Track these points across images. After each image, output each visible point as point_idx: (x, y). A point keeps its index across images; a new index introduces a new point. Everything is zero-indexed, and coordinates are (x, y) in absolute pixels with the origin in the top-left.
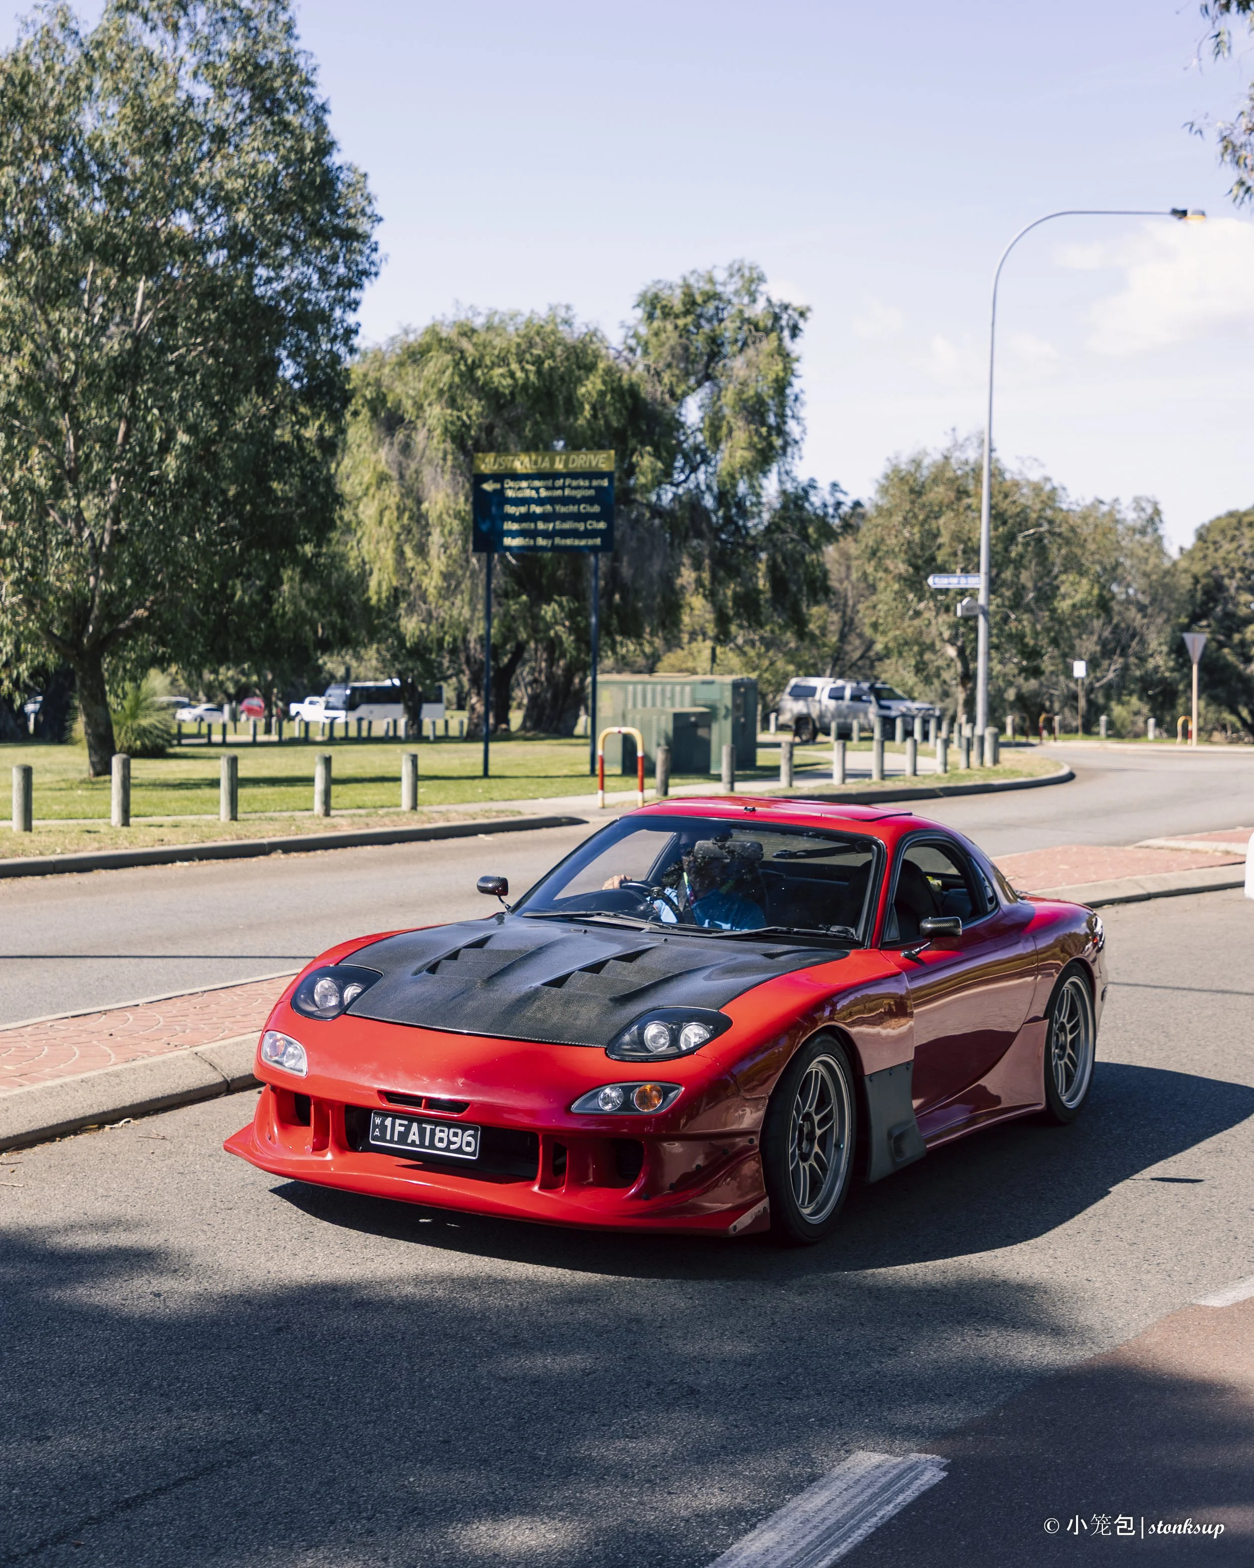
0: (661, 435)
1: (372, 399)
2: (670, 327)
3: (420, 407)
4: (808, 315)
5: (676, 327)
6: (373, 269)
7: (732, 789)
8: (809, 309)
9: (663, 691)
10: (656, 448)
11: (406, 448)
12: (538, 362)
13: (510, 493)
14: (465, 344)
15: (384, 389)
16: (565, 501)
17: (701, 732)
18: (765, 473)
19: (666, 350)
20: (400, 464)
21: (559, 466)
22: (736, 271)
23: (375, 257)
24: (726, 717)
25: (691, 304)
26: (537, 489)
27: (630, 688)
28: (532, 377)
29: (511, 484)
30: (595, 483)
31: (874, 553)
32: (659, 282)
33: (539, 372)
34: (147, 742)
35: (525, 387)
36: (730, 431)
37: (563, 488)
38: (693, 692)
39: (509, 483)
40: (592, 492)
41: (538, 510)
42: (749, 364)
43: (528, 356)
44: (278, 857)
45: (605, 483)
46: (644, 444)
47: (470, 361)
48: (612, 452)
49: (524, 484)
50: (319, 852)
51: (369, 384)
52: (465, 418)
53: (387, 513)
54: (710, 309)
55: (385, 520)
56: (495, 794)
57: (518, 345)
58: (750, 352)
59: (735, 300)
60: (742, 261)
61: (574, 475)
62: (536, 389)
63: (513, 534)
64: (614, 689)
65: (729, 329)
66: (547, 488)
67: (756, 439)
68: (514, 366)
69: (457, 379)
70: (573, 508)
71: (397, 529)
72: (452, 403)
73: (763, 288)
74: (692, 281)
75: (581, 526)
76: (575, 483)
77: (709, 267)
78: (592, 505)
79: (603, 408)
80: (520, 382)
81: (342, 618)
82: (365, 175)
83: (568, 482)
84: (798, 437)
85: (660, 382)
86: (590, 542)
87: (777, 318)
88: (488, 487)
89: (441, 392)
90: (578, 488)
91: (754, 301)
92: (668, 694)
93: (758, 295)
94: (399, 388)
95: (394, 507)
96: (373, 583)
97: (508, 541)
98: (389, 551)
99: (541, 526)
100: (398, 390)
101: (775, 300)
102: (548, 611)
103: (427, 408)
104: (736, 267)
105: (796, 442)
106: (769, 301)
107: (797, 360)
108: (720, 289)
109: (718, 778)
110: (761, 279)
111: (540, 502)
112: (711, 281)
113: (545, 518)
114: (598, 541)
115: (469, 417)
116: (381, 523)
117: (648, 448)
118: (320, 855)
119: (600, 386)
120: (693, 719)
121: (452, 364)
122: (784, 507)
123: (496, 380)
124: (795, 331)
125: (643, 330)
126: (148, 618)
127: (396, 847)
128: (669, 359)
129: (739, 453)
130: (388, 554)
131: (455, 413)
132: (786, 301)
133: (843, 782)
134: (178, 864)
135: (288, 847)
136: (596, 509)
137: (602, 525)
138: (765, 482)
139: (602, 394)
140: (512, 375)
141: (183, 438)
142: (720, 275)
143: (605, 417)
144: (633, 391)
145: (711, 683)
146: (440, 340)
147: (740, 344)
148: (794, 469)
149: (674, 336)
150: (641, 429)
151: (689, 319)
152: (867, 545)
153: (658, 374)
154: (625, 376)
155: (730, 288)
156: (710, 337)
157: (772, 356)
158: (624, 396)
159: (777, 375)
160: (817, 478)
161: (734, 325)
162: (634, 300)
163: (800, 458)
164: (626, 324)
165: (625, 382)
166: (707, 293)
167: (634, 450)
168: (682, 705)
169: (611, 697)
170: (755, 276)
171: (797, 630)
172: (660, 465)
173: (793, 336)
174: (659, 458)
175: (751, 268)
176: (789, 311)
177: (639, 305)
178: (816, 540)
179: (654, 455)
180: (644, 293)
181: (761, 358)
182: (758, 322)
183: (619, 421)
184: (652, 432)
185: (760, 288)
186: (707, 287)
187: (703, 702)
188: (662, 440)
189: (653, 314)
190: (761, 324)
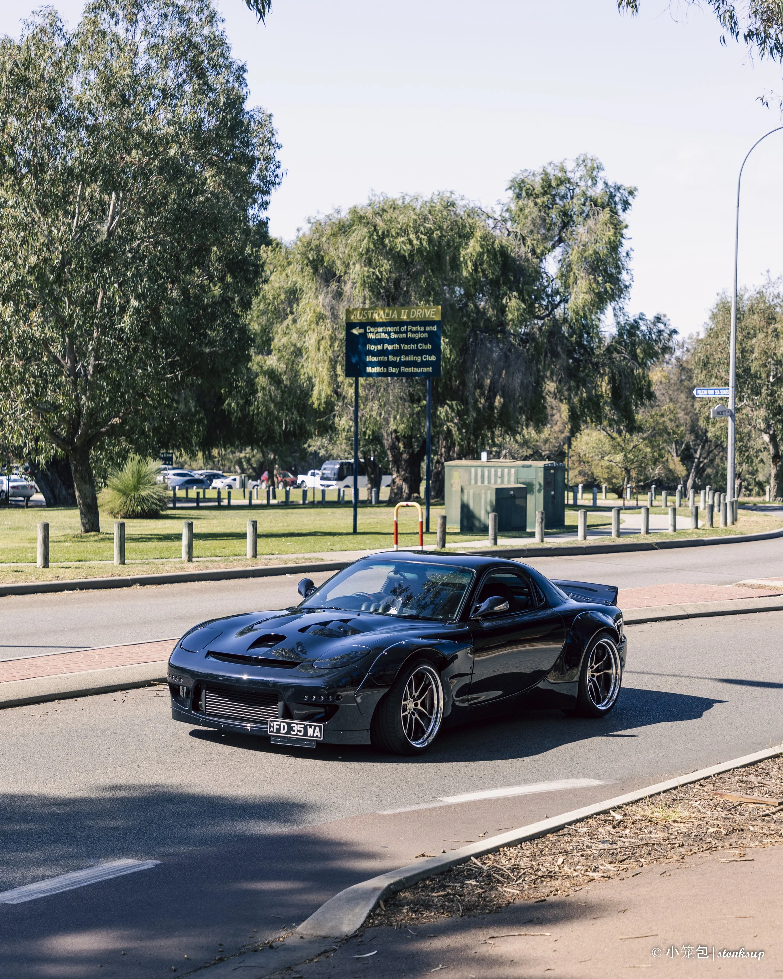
0: (524, 283)
1: (314, 260)
2: (531, 204)
3: (347, 266)
4: (636, 193)
5: (536, 204)
6: (277, 181)
7: (495, 543)
8: (636, 189)
9: (496, 472)
10: (521, 293)
11: (339, 295)
12: (429, 233)
13: (371, 336)
14: (379, 221)
15: (322, 253)
16: (407, 341)
17: (518, 502)
18: (602, 310)
19: (529, 221)
20: (332, 308)
21: (404, 317)
22: (582, 162)
23: (278, 171)
24: (539, 491)
25: (547, 186)
26: (389, 333)
27: (473, 470)
28: (425, 244)
29: (372, 329)
30: (428, 329)
31: (705, 365)
32: (526, 170)
33: (430, 241)
34: (145, 507)
35: (420, 251)
36: (576, 279)
37: (406, 332)
38: (517, 473)
39: (369, 329)
40: (426, 335)
41: (390, 347)
42: (590, 231)
43: (422, 229)
44: (137, 588)
45: (435, 328)
46: (511, 290)
47: (380, 233)
48: (440, 307)
49: (380, 329)
50: (166, 585)
51: (311, 249)
52: (378, 273)
53: (323, 342)
54: (562, 190)
55: (321, 348)
56: (337, 547)
57: (415, 221)
58: (591, 222)
59: (582, 183)
60: (586, 155)
61: (414, 323)
62: (428, 252)
63: (373, 365)
64: (462, 470)
65: (575, 206)
66: (396, 332)
67: (594, 286)
68: (412, 236)
69: (372, 246)
70: (413, 347)
71: (330, 353)
72: (369, 263)
73: (601, 174)
74: (550, 170)
75: (419, 359)
76: (414, 329)
77: (561, 160)
78: (426, 344)
79: (481, 264)
80: (416, 247)
81: (301, 417)
82: (271, 116)
83: (410, 328)
84: (627, 284)
85: (524, 244)
86: (425, 370)
87: (612, 196)
88: (356, 331)
89: (361, 255)
90: (417, 332)
91: (595, 184)
92: (499, 475)
93: (598, 179)
94: (333, 253)
95: (327, 338)
96: (315, 392)
97: (369, 370)
98: (325, 370)
99: (391, 358)
100: (332, 254)
101: (610, 183)
102: (442, 411)
103: (351, 266)
104: (582, 158)
105: (626, 287)
106: (606, 184)
107: (626, 227)
108: (569, 175)
110: (599, 168)
111: (391, 342)
112: (563, 170)
113: (395, 353)
114: (430, 369)
115: (381, 272)
116: (319, 349)
117: (515, 293)
118: (167, 587)
119: (479, 249)
120: (512, 492)
121: (368, 235)
122: (621, 335)
123: (399, 245)
124: (626, 204)
125: (513, 207)
126: (121, 424)
127: (224, 582)
128: (532, 227)
129: (582, 296)
130: (324, 371)
131: (371, 270)
132: (619, 184)
134: (66, 592)
135: (144, 582)
136: (429, 346)
137: (433, 358)
138: (602, 317)
139: (480, 254)
140: (410, 242)
141: (134, 303)
142: (570, 166)
143: (483, 271)
144: (503, 252)
145: (530, 466)
146: (361, 218)
147: (584, 215)
148: (625, 306)
149: (535, 210)
150: (510, 279)
151: (545, 199)
152: (699, 359)
153: (524, 239)
154: (497, 241)
155: (578, 175)
156: (562, 211)
157: (606, 224)
158: (496, 255)
159: (609, 239)
160: (645, 313)
161: (579, 202)
162: (508, 184)
163: (629, 299)
164: (502, 202)
165: (497, 246)
166: (560, 179)
167: (505, 294)
168: (509, 482)
169: (460, 477)
170: (595, 166)
171: (628, 424)
172: (523, 305)
173: (624, 210)
174: (523, 301)
175: (592, 160)
176: (621, 191)
177: (510, 188)
178: (643, 359)
179: (519, 298)
180: (515, 179)
181: (598, 226)
182: (597, 200)
183: (493, 273)
184: (518, 281)
185: (599, 174)
186: (560, 175)
187: (523, 480)
188: (526, 287)
189: (521, 194)
190: (599, 201)
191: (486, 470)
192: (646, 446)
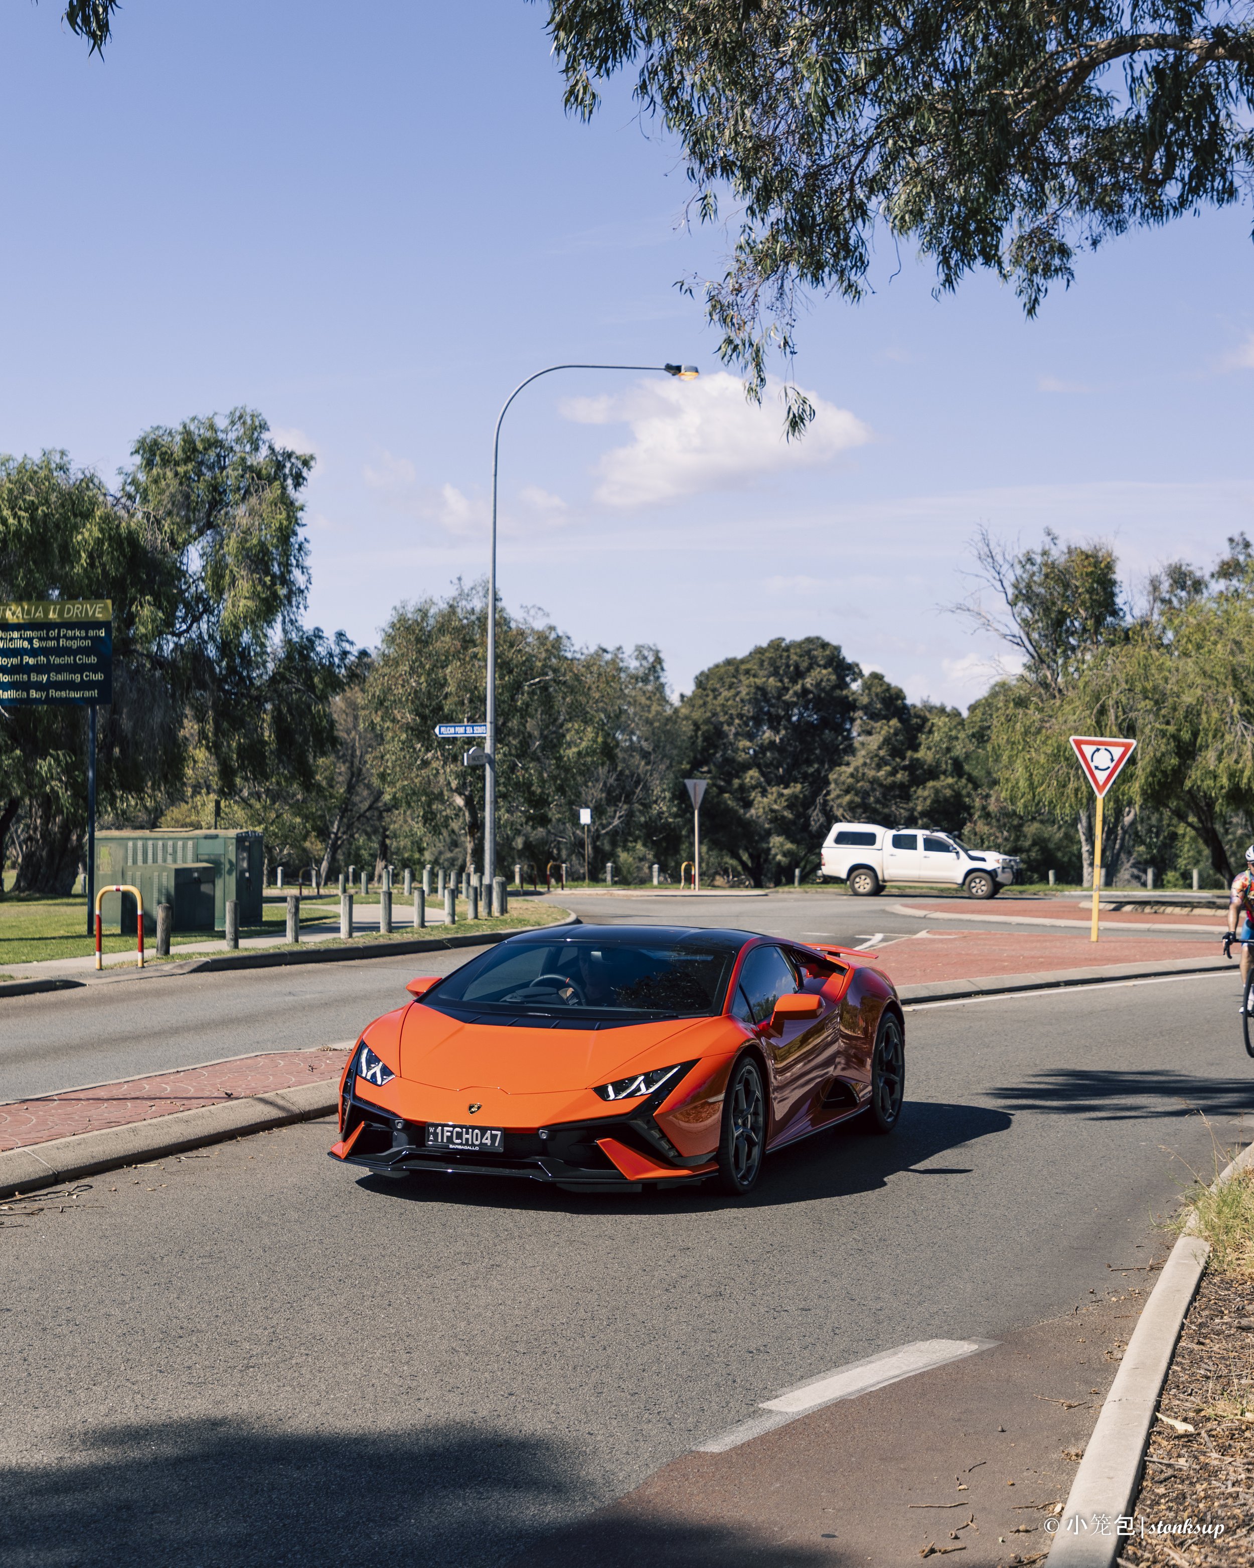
0: (162, 584)
2: (170, 474)
4: (312, 463)
5: (176, 474)
7: (236, 946)
8: (312, 458)
9: (165, 847)
10: (157, 597)
12: (32, 508)
16: (60, 651)
17: (205, 888)
18: (270, 623)
19: (166, 497)
21: (54, 616)
22: (238, 418)
24: (230, 872)
25: (191, 450)
26: (30, 640)
27: (130, 844)
28: (25, 524)
29: (4, 634)
30: (92, 633)
31: (381, 703)
32: (158, 428)
33: (32, 519)
35: (18, 533)
36: (233, 580)
37: (57, 638)
38: (196, 847)
40: (88, 643)
41: (32, 661)
42: (252, 512)
43: (21, 503)
45: (102, 633)
46: (144, 593)
48: (110, 602)
49: (16, 634)
54: (212, 456)
57: (11, 491)
58: (253, 500)
59: (237, 448)
60: (243, 408)
61: (70, 625)
62: (29, 536)
63: (5, 687)
64: (113, 845)
65: (231, 477)
66: (41, 639)
67: (259, 588)
70: (68, 660)
73: (265, 436)
74: (192, 427)
75: (77, 678)
76: (70, 633)
77: (210, 414)
78: (88, 656)
79: (100, 556)
80: (13, 528)
83: (63, 632)
84: (303, 587)
85: (160, 529)
86: (87, 694)
87: (280, 466)
90: (74, 638)
91: (257, 449)
92: (170, 850)
93: (260, 443)
99: (34, 677)
101: (277, 448)
102: (44, 766)
104: (238, 414)
105: (301, 592)
106: (271, 448)
107: (302, 509)
108: (221, 436)
109: (222, 935)
110: (264, 427)
111: (34, 653)
112: (212, 427)
113: (39, 669)
114: (95, 693)
117: (148, 598)
119: (97, 534)
120: (196, 875)
122: (289, 657)
124: (298, 480)
125: (142, 477)
128: (169, 506)
129: (243, 602)
132: (289, 449)
133: (350, 936)
136: (93, 660)
137: (99, 677)
138: (270, 632)
139: (99, 542)
142: (222, 423)
143: (103, 565)
144: (132, 539)
145: (216, 837)
147: (242, 492)
148: (299, 618)
149: (174, 483)
150: (141, 578)
151: (190, 466)
152: (374, 695)
153: (158, 522)
154: (124, 524)
155: (232, 436)
156: (212, 485)
157: (276, 505)
158: (122, 544)
159: (281, 524)
160: (322, 628)
161: (236, 473)
162: (132, 447)
163: (305, 608)
164: (125, 471)
165: (123, 530)
166: (208, 440)
167: (133, 600)
168: (184, 861)
169: (110, 854)
170: (257, 424)
171: (304, 782)
172: (160, 614)
173: (297, 485)
174: (160, 607)
175: (252, 416)
176: (293, 460)
177: (137, 452)
178: (323, 690)
179: (155, 605)
180: (144, 439)
181: (264, 506)
182: (260, 470)
183: (117, 570)
184: (153, 581)
185: (262, 436)
186: (208, 434)
187: (206, 857)
188: (163, 589)
189: (152, 461)
190: (264, 472)
191: (150, 843)
192: (295, 815)
